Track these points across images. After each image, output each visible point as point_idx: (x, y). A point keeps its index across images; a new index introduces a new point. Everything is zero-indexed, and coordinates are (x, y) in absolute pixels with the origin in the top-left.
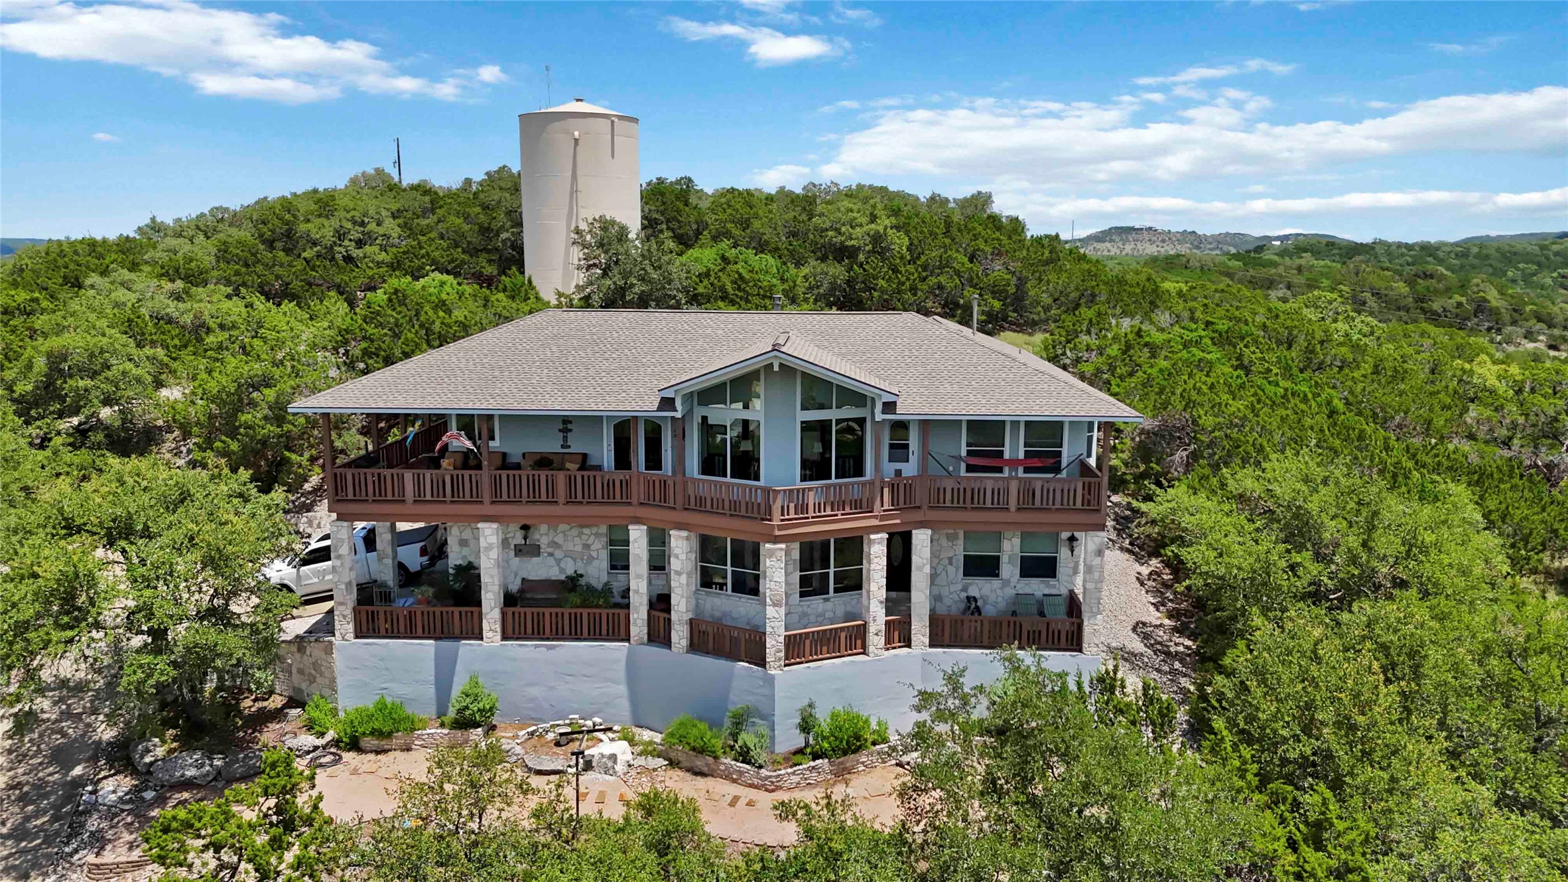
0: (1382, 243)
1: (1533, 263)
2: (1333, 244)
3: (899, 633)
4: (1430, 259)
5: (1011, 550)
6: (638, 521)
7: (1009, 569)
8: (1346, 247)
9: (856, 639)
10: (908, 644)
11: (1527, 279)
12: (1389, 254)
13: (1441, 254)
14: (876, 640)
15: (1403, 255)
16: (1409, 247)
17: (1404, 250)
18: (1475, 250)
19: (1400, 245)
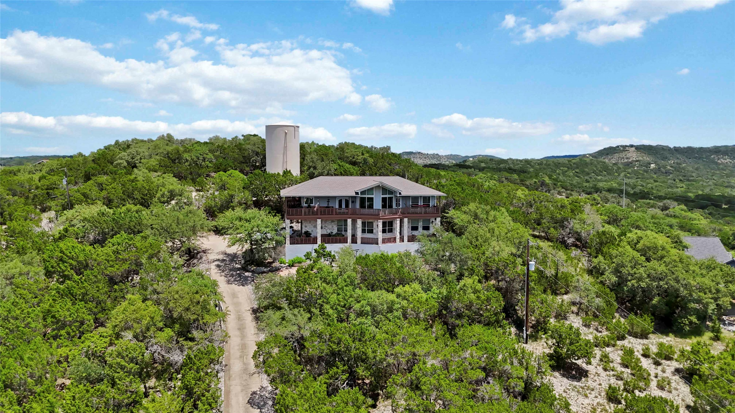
0: (510, 159)
1: (566, 167)
2: (492, 160)
3: (402, 240)
4: (529, 166)
5: (420, 225)
6: (350, 218)
7: (420, 229)
8: (497, 161)
9: (394, 240)
10: (403, 242)
11: (564, 173)
12: (513, 163)
13: (532, 164)
14: (398, 240)
15: (518, 164)
16: (521, 161)
17: (519, 162)
18: (545, 162)
19: (517, 160)
